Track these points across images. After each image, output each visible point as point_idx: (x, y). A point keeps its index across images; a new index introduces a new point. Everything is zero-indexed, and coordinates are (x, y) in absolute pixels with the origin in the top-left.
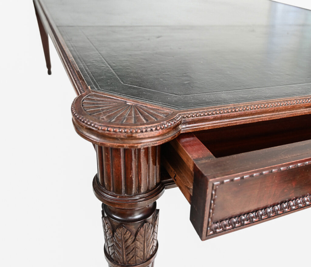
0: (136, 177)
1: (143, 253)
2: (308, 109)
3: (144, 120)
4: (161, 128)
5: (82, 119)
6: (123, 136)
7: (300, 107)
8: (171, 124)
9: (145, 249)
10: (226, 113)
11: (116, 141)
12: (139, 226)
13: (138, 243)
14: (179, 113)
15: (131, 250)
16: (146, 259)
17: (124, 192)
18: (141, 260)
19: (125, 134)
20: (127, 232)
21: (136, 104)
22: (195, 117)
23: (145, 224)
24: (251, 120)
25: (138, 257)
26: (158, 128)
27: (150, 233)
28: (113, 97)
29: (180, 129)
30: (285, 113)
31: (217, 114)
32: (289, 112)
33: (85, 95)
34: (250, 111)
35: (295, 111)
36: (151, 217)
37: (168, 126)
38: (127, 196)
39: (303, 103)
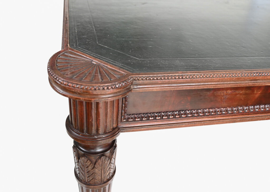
0: (95, 121)
1: (100, 177)
2: (253, 82)
3: (100, 79)
4: (112, 88)
5: (51, 73)
6: (80, 91)
7: (245, 80)
8: (122, 85)
9: (103, 175)
10: (174, 79)
11: (75, 94)
12: (98, 157)
13: (97, 170)
14: (131, 76)
15: (91, 174)
16: (103, 182)
17: (85, 131)
18: (99, 182)
19: (82, 90)
20: (88, 161)
21: (100, 64)
22: (145, 80)
23: (102, 157)
24: (197, 87)
25: (96, 180)
26: (110, 88)
27: (107, 164)
28: (84, 56)
29: (132, 88)
31: (165, 79)
32: (233, 82)
33: (63, 52)
34: (196, 79)
35: (239, 82)
36: (109, 151)
37: (119, 86)
38: (88, 135)
39: (248, 76)
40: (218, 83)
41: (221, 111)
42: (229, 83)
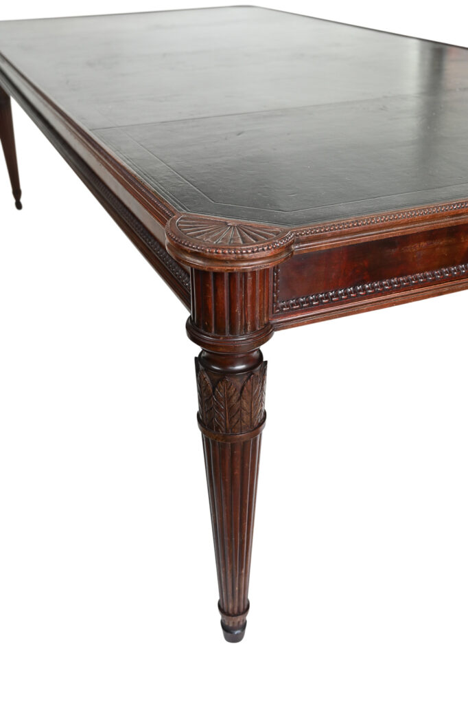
0: (242, 311)
1: (249, 417)
2: (454, 218)
3: (252, 240)
4: (273, 247)
6: (233, 258)
7: (443, 217)
8: (284, 243)
9: (253, 413)
10: (346, 228)
11: (225, 264)
12: (245, 379)
13: (244, 403)
14: (292, 231)
15: (236, 411)
16: (254, 427)
17: (228, 332)
18: (248, 428)
19: (235, 255)
20: (232, 387)
21: (239, 224)
22: (310, 234)
23: (252, 376)
25: (244, 422)
26: (270, 248)
29: (293, 249)
30: (423, 226)
31: (336, 229)
32: (428, 223)
34: (376, 224)
35: (436, 222)
36: (258, 368)
37: (280, 245)
38: (231, 337)
39: (447, 210)
40: (407, 227)
41: (417, 279)
42: (421, 224)
